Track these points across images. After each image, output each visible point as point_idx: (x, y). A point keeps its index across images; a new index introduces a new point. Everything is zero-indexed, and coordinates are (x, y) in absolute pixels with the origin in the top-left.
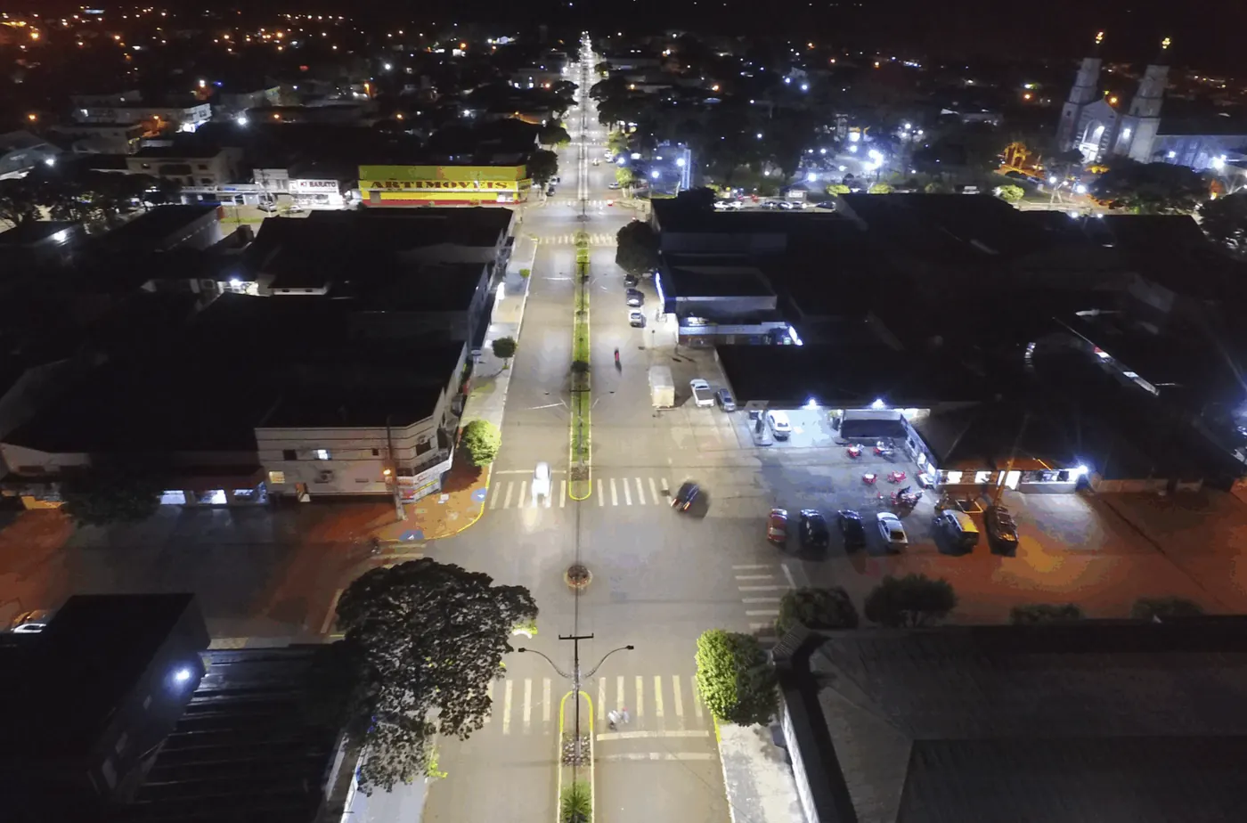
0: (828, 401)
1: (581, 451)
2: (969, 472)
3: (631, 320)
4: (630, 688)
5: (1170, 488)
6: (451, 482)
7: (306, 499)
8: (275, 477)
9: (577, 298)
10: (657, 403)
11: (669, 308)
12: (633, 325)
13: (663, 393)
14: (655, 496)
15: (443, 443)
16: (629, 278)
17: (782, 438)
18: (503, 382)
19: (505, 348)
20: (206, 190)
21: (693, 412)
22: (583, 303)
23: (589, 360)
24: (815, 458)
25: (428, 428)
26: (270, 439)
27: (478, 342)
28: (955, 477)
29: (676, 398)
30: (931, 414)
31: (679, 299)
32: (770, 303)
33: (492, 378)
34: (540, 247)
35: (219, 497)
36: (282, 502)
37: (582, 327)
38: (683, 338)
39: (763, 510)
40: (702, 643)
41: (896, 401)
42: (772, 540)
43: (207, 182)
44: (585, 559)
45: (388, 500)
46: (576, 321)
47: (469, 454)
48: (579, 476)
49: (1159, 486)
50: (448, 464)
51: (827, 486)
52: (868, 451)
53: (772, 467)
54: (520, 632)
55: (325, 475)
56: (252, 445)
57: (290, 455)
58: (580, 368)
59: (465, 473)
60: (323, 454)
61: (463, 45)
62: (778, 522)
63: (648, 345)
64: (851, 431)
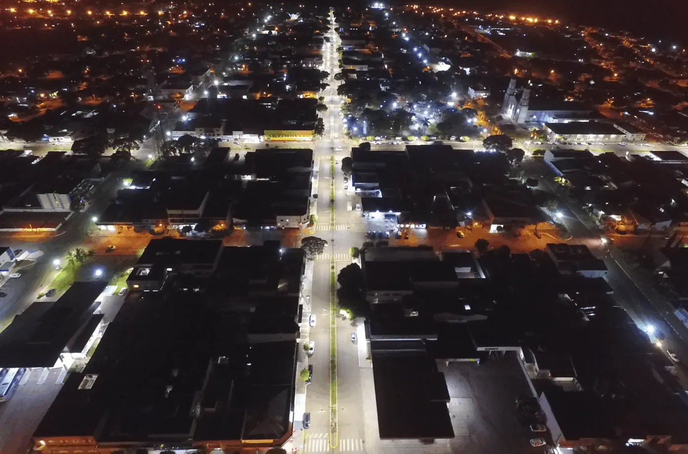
0: (381, 211)
1: (333, 220)
2: (405, 225)
3: (344, 187)
4: (340, 256)
5: (444, 228)
6: (309, 226)
7: (283, 228)
8: (279, 224)
9: (331, 181)
10: (348, 210)
11: (353, 185)
12: (345, 189)
13: (350, 208)
14: (347, 229)
15: (308, 219)
16: (344, 174)
17: (373, 218)
18: (315, 204)
19: (316, 196)
20: (218, 137)
21: (356, 212)
22: (333, 182)
23: (334, 199)
24: (379, 222)
25: (305, 216)
26: (279, 218)
27: (310, 196)
28: (402, 226)
29: (353, 208)
30: (402, 214)
31: (356, 184)
32: (377, 185)
33: (313, 203)
34: (320, 161)
35: (268, 228)
36: (279, 229)
37: (332, 189)
38: (356, 193)
39: (366, 231)
40: (351, 248)
41: (394, 210)
42: (366, 236)
43: (218, 135)
44: (334, 238)
45: (298, 229)
46: (331, 187)
47: (312, 220)
48: (332, 225)
49: (441, 228)
50: (309, 223)
51: (379, 227)
52: (389, 220)
53: (369, 223)
54: (326, 245)
55: (288, 224)
56: (275, 218)
57: (282, 221)
58: (332, 201)
59: (311, 224)
60: (288, 220)
61: (276, 29)
62: (368, 233)
63: (348, 195)
64: (387, 216)
